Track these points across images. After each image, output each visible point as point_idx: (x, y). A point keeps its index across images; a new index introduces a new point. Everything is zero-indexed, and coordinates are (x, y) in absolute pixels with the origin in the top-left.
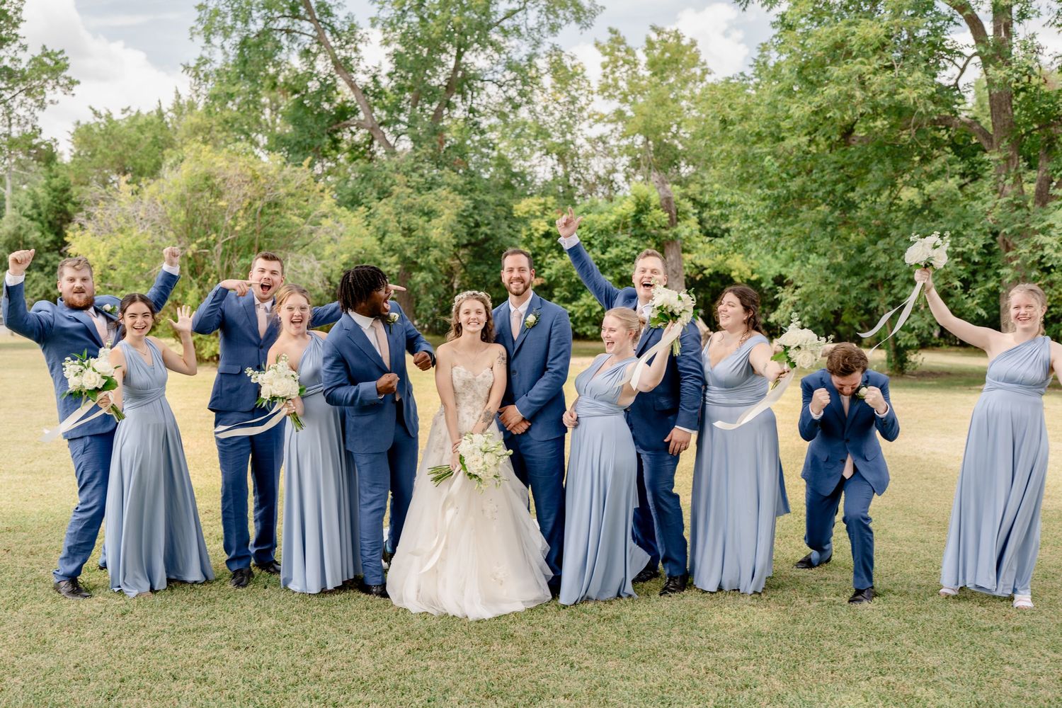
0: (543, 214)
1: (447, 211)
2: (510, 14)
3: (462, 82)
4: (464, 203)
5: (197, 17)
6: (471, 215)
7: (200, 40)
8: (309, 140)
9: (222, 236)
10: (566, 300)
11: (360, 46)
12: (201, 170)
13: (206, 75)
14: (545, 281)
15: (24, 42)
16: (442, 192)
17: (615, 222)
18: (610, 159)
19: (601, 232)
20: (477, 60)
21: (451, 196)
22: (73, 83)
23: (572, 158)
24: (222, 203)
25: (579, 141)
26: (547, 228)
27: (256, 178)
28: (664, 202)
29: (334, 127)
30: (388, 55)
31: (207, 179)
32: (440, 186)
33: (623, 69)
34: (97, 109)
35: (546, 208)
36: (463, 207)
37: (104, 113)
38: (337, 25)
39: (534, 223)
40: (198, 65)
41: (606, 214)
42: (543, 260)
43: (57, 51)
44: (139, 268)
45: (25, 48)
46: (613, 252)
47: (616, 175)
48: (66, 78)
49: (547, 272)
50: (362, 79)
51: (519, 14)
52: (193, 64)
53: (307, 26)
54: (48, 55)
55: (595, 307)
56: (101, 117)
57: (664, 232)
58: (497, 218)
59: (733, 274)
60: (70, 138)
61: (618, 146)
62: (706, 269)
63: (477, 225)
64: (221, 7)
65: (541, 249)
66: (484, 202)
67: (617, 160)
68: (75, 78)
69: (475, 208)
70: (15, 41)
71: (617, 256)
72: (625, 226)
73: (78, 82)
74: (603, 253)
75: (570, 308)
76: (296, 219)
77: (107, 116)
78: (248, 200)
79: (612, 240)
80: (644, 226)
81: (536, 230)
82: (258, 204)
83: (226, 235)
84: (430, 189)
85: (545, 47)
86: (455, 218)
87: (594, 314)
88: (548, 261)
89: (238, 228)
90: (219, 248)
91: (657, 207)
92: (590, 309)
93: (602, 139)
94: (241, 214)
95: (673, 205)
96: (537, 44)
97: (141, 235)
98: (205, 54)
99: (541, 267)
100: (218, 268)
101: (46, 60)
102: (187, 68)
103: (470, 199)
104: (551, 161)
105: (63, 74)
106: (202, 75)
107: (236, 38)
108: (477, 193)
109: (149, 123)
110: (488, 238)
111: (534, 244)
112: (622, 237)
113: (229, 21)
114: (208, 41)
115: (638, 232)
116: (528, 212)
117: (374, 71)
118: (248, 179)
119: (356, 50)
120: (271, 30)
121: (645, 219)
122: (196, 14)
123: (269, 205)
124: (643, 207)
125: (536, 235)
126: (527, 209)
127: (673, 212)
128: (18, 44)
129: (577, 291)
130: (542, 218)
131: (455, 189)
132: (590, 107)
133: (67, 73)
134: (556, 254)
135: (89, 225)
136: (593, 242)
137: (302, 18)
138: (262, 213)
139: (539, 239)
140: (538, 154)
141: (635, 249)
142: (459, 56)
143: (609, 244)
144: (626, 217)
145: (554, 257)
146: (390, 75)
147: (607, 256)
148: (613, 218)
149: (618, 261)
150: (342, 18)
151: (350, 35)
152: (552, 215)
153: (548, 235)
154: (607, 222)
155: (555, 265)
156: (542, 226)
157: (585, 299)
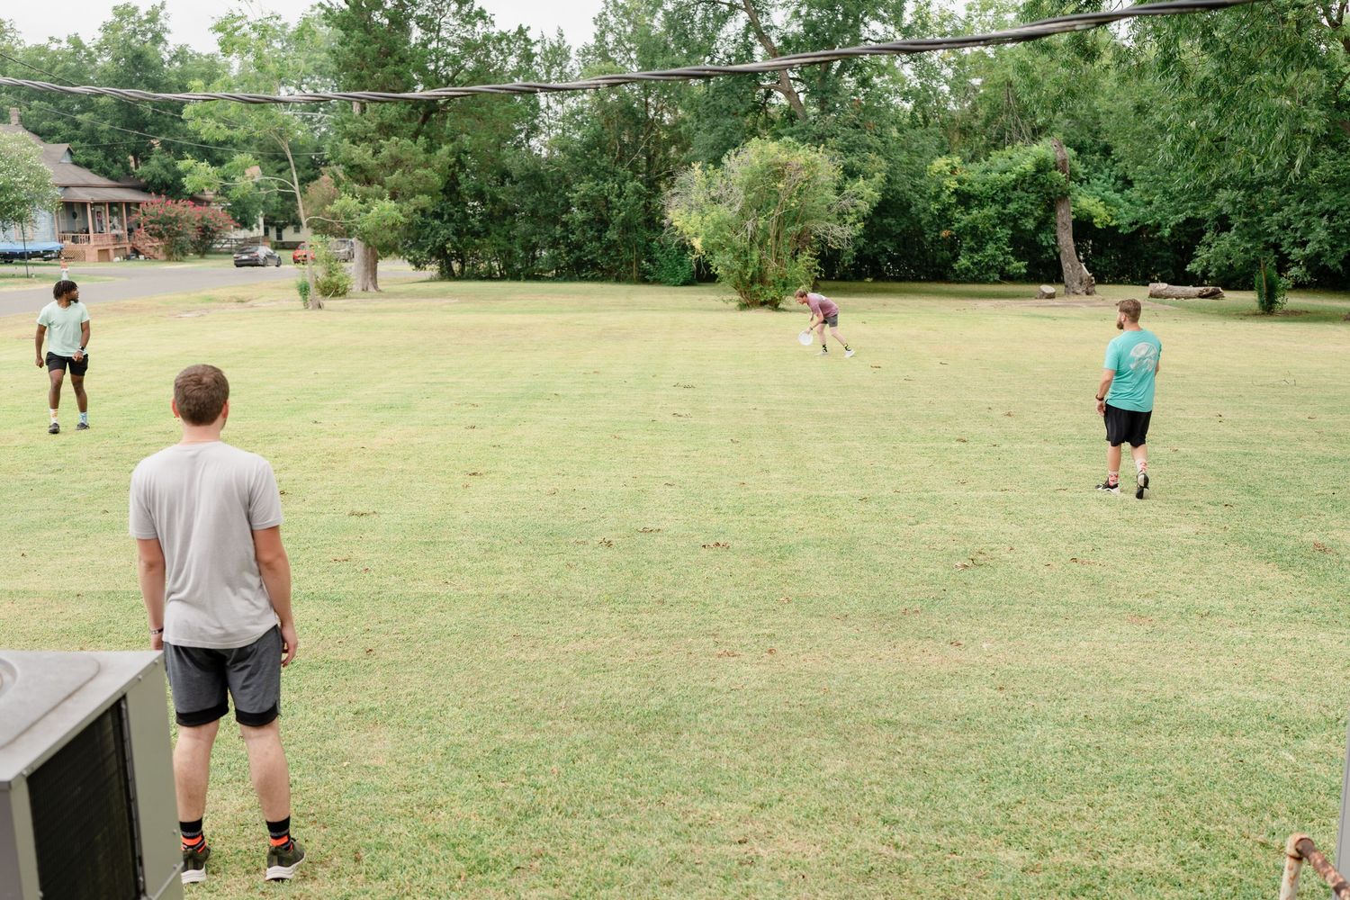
0: (952, 172)
10: (971, 250)
14: (955, 233)
17: (1014, 180)
19: (1003, 190)
26: (956, 186)
28: (1060, 164)
36: (885, 168)
39: (944, 182)
41: (1006, 173)
42: (953, 215)
46: (1012, 207)
49: (955, 225)
55: (998, 256)
65: (951, 205)
71: (1016, 211)
72: (1024, 183)
74: (1004, 207)
75: (977, 257)
79: (1012, 196)
80: (1044, 184)
81: (947, 188)
86: (882, 179)
87: (996, 263)
88: (957, 216)
91: (1054, 168)
92: (994, 257)
95: (1068, 166)
99: (950, 220)
111: (945, 200)
112: (1020, 193)
115: (1034, 189)
116: (939, 172)
121: (1043, 177)
124: (1042, 167)
125: (945, 192)
126: (939, 169)
127: (1068, 172)
129: (983, 242)
130: (951, 177)
134: (964, 209)
136: (996, 198)
139: (949, 196)
141: (1031, 204)
143: (1009, 200)
144: (1025, 176)
145: (962, 213)
147: (1006, 211)
148: (1014, 176)
149: (1016, 215)
152: (961, 174)
153: (956, 192)
154: (1007, 181)
155: (963, 218)
156: (954, 185)
157: (990, 249)
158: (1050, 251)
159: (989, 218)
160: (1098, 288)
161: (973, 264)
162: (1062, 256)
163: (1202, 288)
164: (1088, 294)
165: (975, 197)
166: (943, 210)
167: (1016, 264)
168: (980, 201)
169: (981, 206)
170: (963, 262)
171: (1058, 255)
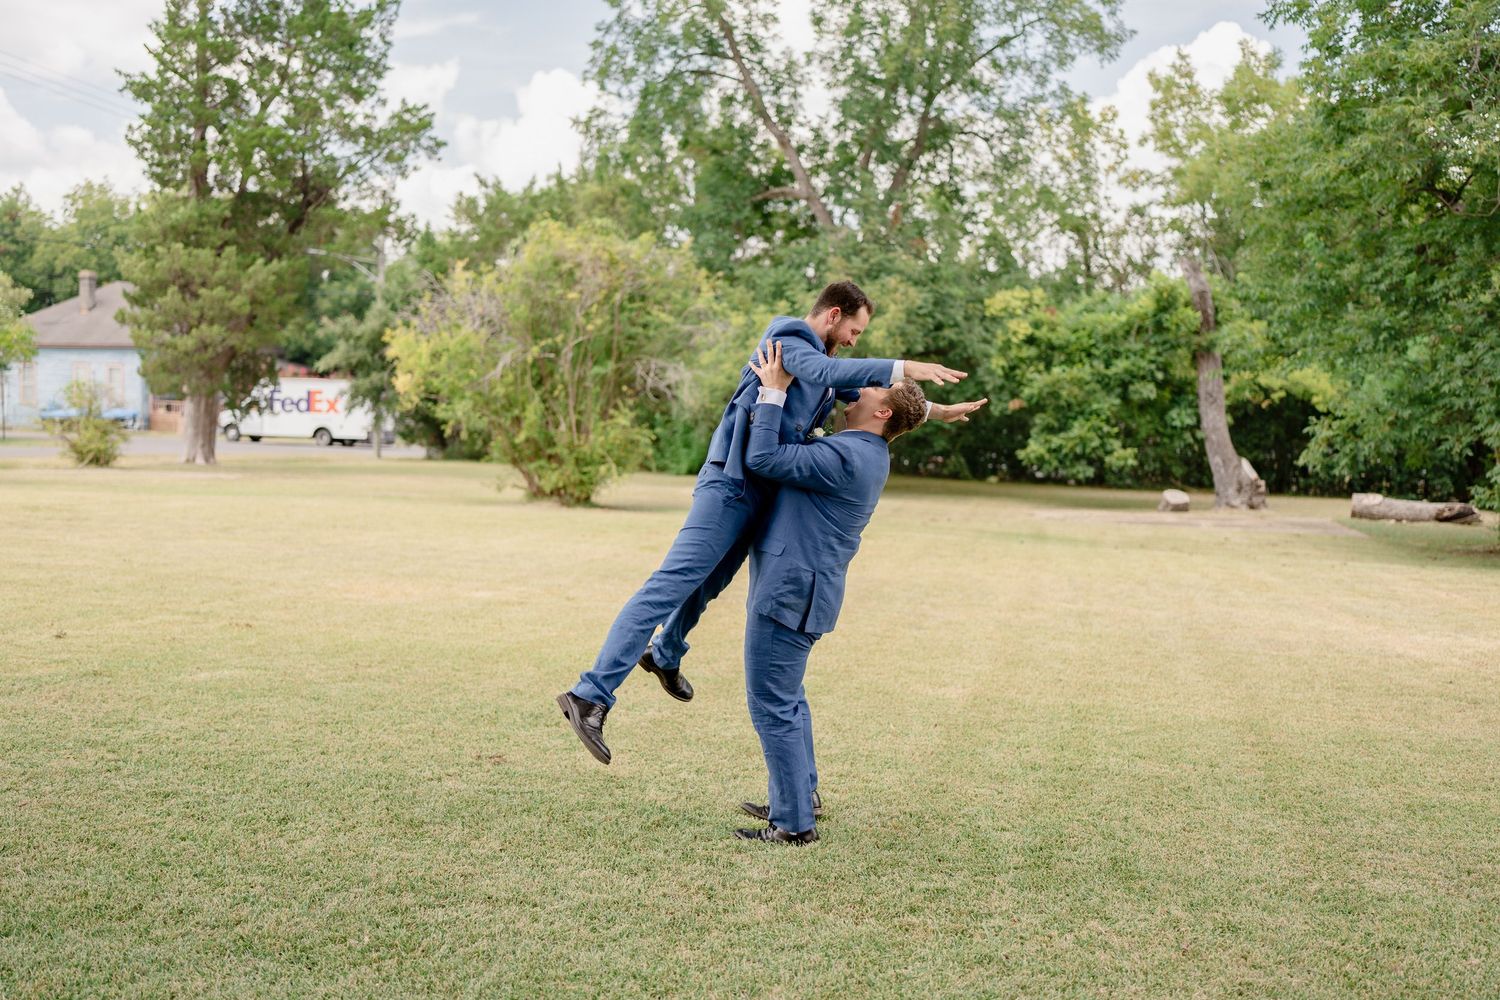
0: (1026, 312)
1: (892, 307)
2: (1004, 42)
3: (936, 134)
4: (919, 297)
5: (589, 57)
6: (930, 315)
7: (593, 86)
8: (723, 215)
9: (572, 335)
10: (1050, 430)
11: (801, 89)
12: (549, 253)
13: (599, 131)
14: (1025, 404)
15: (383, 95)
16: (892, 281)
17: (1124, 325)
18: (1147, 238)
19: (1107, 339)
20: (955, 105)
21: (902, 288)
22: (440, 145)
23: (1096, 235)
24: (572, 295)
25: (1103, 215)
26: (1030, 331)
27: (613, 263)
28: (1197, 299)
29: (760, 197)
30: (835, 100)
31: (556, 263)
32: (889, 273)
33: (1179, 113)
34: (483, 176)
35: (1031, 304)
36: (919, 302)
37: (490, 181)
38: (768, 62)
39: (1012, 325)
40: (590, 119)
41: (1114, 314)
42: (1023, 375)
43: (420, 105)
44: (468, 376)
45: (384, 102)
46: (1120, 365)
47: (1156, 260)
48: (432, 138)
49: (1027, 391)
50: (800, 134)
51: (1015, 42)
52: (584, 117)
53: (731, 65)
54: (408, 111)
55: (1091, 440)
56: (486, 186)
57: (1196, 339)
58: (967, 318)
59: (1315, 400)
60: (451, 213)
61: (1160, 218)
62: (1274, 391)
63: (939, 327)
64: (620, 45)
65: (1022, 360)
66: (951, 296)
67: (1159, 239)
68: (440, 139)
69: (936, 304)
70: (372, 95)
71: (1127, 371)
72: (1140, 330)
73: (445, 144)
74: (1108, 366)
75: (1056, 441)
76: (664, 317)
77: (494, 187)
78: (604, 292)
79: (1121, 349)
80: (1168, 330)
81: (1015, 334)
82: (617, 297)
83: (577, 336)
84: (876, 277)
85: (1052, 86)
86: (903, 316)
87: (1088, 450)
88: (1031, 377)
89: (590, 327)
90: (568, 353)
91: (1187, 305)
92: (1083, 441)
93: (1138, 211)
94: (594, 309)
95: (1210, 302)
96: (1042, 81)
97: (470, 334)
98: (601, 105)
99: (1020, 384)
100: (567, 377)
101: (407, 116)
102: (576, 122)
103: (931, 291)
104: (1067, 240)
105: (428, 134)
106: (594, 131)
107: (637, 85)
108: (942, 283)
109: (545, 193)
110: (952, 345)
111: (1013, 353)
112: (1134, 344)
113: (630, 61)
114: (603, 88)
115: (1158, 339)
116: (1005, 309)
117: (815, 124)
118: (603, 264)
119: (795, 95)
120: (681, 73)
121: (1167, 319)
122: (590, 53)
123: (631, 299)
124: (1166, 303)
125: (1015, 340)
126: (1003, 305)
127: (1210, 311)
128: (375, 98)
129: (1068, 418)
130: (1024, 318)
131: (909, 279)
132: (1123, 166)
133: (432, 133)
134: (1042, 366)
135: (415, 321)
136: (1095, 351)
137: (724, 56)
138: (622, 309)
139: (1019, 347)
140: (1047, 231)
141: (1152, 362)
142: (929, 100)
143: (1117, 354)
144: (1143, 317)
145: (1039, 372)
146: (837, 128)
147: (1111, 371)
148: (1123, 318)
149: (1127, 378)
150: (777, 54)
151: (788, 76)
152: (1038, 314)
153: (1031, 341)
154: (1115, 325)
155: (1037, 382)
156: (1023, 328)
157: (1078, 429)
158: (1187, 436)
159: (1080, 383)
160: (1272, 500)
161: (1050, 451)
162: (1208, 446)
163: (1441, 506)
164: (1252, 507)
165: (1061, 348)
166: (1013, 368)
167: (1120, 452)
168: (1069, 355)
169: (1069, 362)
170: (1034, 449)
171: (1201, 443)
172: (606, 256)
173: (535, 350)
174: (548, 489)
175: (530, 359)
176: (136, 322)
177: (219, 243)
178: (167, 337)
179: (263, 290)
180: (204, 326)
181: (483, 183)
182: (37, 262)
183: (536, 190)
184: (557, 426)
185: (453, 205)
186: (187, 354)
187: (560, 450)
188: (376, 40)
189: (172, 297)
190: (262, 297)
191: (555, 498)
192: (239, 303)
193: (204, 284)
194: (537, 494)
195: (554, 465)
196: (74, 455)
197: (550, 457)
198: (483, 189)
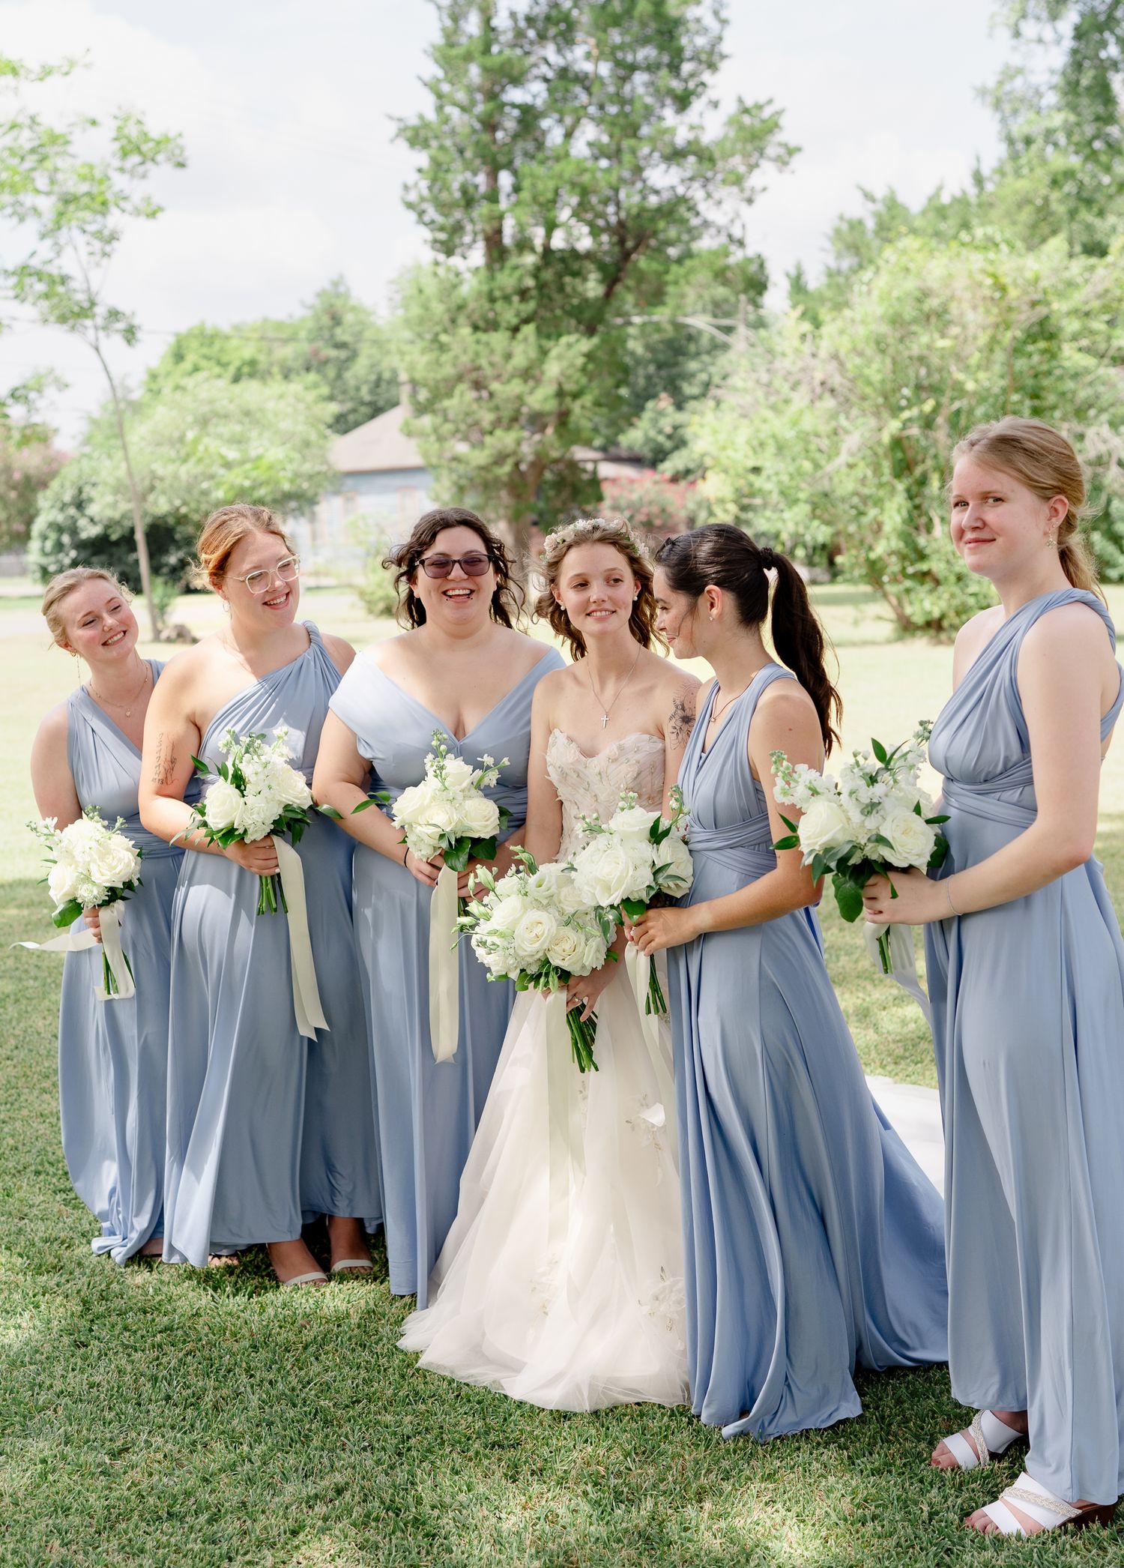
9: (947, 400)
12: (909, 286)
13: (1014, 99)
15: (715, 94)
22: (792, 151)
24: (944, 342)
27: (999, 289)
31: (921, 299)
34: (868, 188)
37: (880, 193)
40: (1001, 83)
43: (762, 100)
48: (780, 144)
52: (992, 83)
54: (747, 111)
56: (874, 200)
60: (827, 245)
68: (792, 143)
70: (701, 97)
73: (799, 149)
76: (1081, 359)
77: (884, 200)
78: (989, 332)
82: (1008, 338)
83: (952, 401)
89: (972, 385)
90: (941, 426)
94: (975, 359)
98: (1016, 60)
101: (747, 120)
102: (980, 91)
105: (775, 139)
109: (957, 199)
114: (1017, 35)
118: (985, 293)
123: (1030, 338)
128: (704, 99)
133: (780, 137)
138: (1017, 353)
172: (989, 281)
173: (894, 426)
174: (919, 619)
175: (886, 438)
176: (422, 434)
177: (515, 321)
178: (462, 448)
179: (569, 377)
180: (499, 432)
181: (869, 197)
182: (360, 369)
183: (945, 199)
184: (929, 528)
185: (831, 232)
186: (482, 468)
187: (936, 565)
188: (709, 21)
189: (463, 397)
190: (569, 387)
191: (932, 632)
192: (541, 398)
193: (498, 377)
194: (907, 627)
195: (929, 585)
196: (361, 604)
197: (924, 576)
198: (870, 206)
